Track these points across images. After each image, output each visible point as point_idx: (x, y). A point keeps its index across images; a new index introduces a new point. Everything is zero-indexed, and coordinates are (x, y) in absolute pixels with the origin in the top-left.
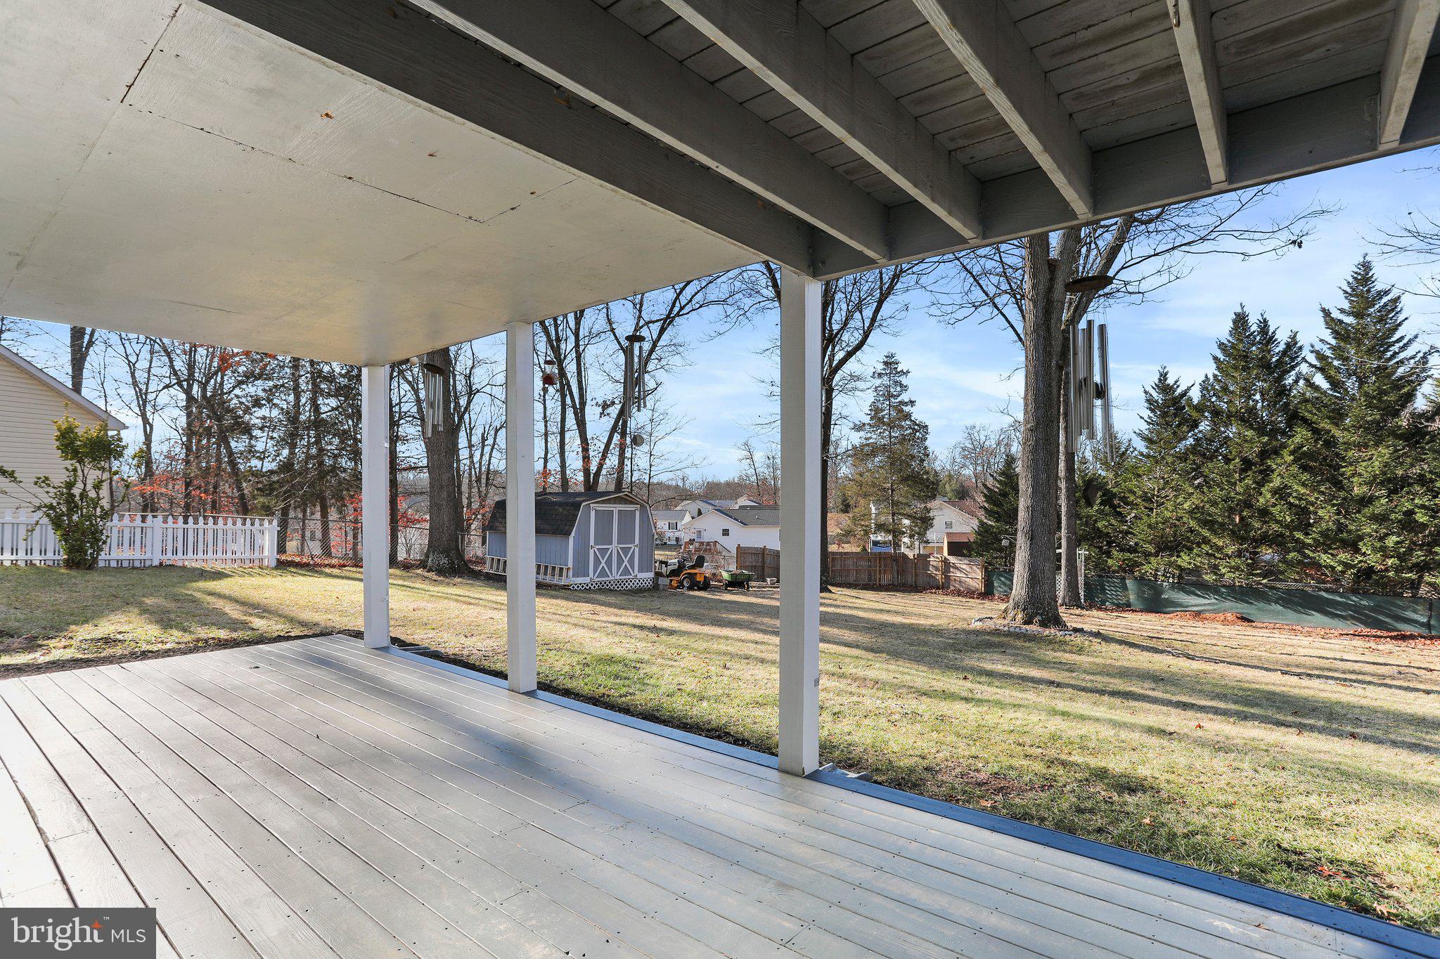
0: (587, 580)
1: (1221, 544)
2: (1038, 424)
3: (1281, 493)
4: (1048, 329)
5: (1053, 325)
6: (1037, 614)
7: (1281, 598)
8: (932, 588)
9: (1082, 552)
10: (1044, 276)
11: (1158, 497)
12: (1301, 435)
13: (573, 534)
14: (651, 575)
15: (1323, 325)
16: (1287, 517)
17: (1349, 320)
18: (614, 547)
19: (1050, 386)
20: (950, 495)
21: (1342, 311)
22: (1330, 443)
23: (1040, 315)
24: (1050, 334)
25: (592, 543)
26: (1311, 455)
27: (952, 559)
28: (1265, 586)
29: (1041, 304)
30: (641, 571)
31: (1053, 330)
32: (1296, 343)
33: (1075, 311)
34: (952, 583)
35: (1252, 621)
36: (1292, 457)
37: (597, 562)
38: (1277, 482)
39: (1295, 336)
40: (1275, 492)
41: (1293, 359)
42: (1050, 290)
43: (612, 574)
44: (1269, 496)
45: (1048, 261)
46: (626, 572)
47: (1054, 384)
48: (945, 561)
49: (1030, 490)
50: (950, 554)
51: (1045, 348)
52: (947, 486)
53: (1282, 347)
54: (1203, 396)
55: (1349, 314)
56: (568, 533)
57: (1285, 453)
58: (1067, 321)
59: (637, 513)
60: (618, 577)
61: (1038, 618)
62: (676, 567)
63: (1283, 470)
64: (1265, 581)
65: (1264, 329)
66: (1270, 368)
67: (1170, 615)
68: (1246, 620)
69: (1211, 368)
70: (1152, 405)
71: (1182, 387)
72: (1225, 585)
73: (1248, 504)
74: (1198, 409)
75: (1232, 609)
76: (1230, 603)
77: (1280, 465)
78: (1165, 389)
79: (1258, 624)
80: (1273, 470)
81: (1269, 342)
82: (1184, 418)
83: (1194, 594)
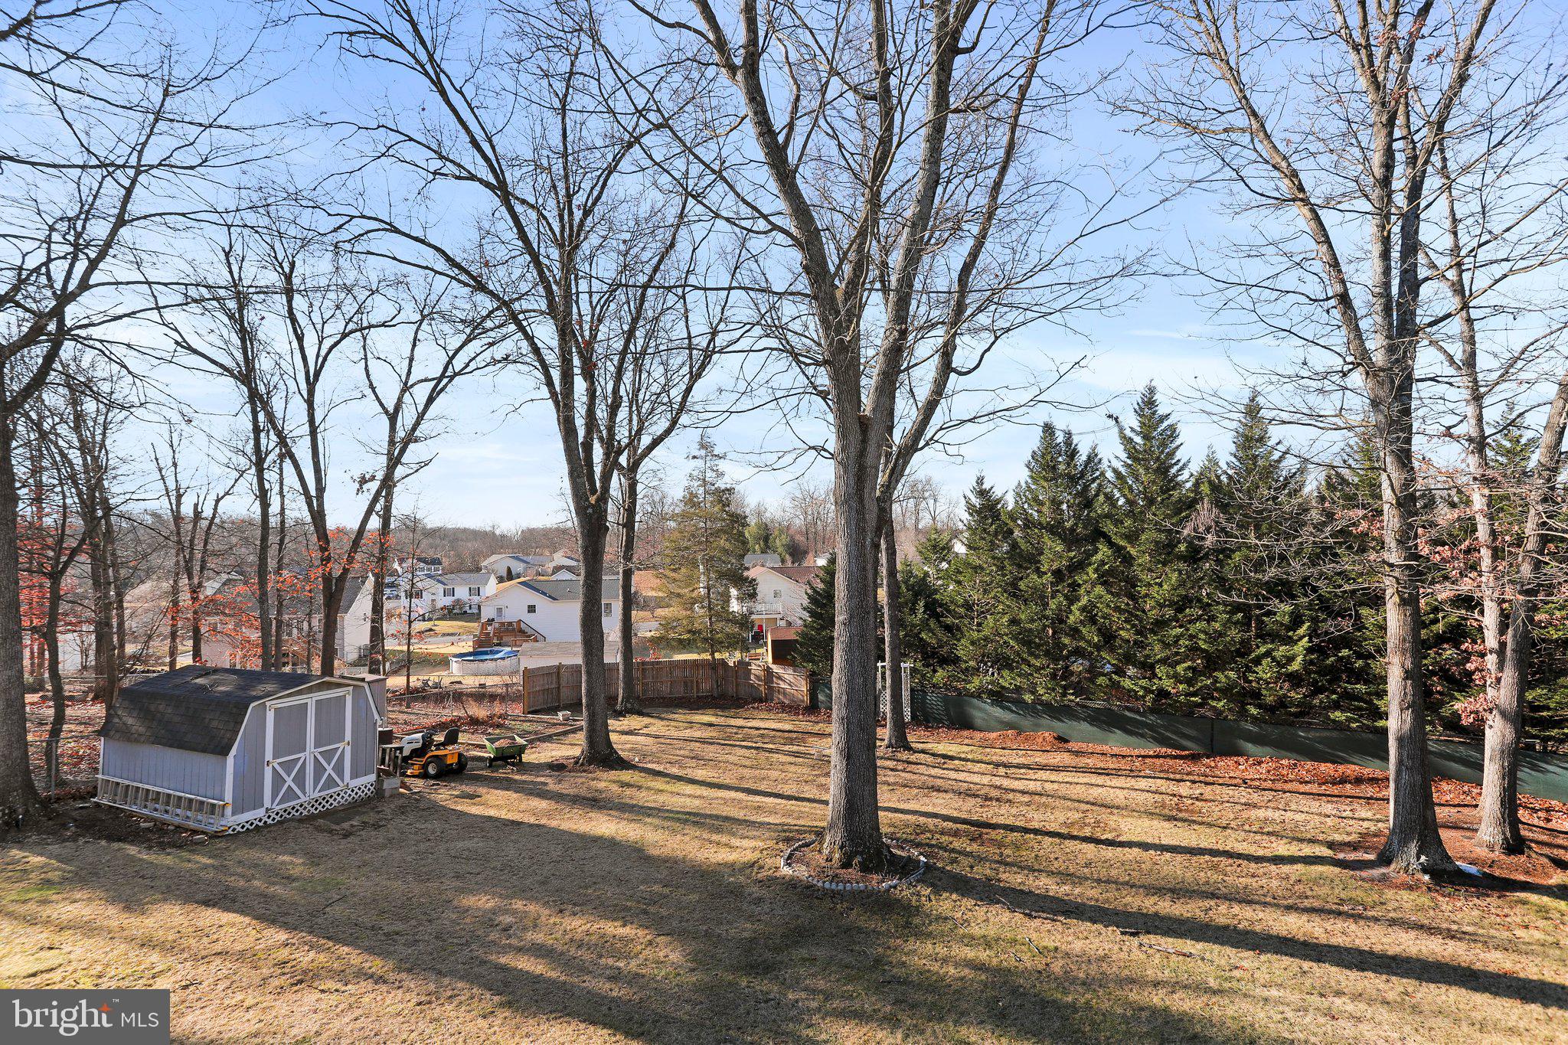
0: (260, 813)
1: (1038, 664)
2: (851, 617)
3: (1090, 612)
4: (861, 500)
5: (866, 496)
6: (857, 853)
7: (1089, 716)
8: (755, 700)
9: (906, 665)
10: (855, 437)
11: (978, 605)
12: (1103, 551)
13: (233, 751)
14: (372, 778)
15: (1118, 440)
16: (1095, 637)
17: (1138, 439)
18: (310, 752)
19: (864, 569)
20: (780, 550)
21: (1132, 430)
22: (1128, 560)
23: (852, 482)
24: (863, 507)
25: (269, 756)
26: (1111, 572)
27: (776, 668)
28: (1078, 704)
29: (852, 469)
30: (355, 775)
31: (866, 502)
32: (1096, 456)
33: (890, 476)
34: (776, 694)
35: (1069, 742)
36: (1096, 576)
37: (278, 781)
38: (1084, 601)
39: (1096, 447)
40: (1083, 610)
41: (1093, 472)
42: (862, 454)
43: (304, 793)
44: (1078, 613)
45: (860, 417)
46: (331, 783)
47: (869, 567)
48: (768, 671)
49: (844, 698)
50: (776, 660)
51: (857, 525)
52: (777, 541)
53: (1084, 458)
54: (1017, 502)
55: (1138, 434)
56: (224, 751)
57: (1090, 570)
58: (883, 487)
59: (349, 700)
60: (316, 795)
61: (857, 860)
62: (419, 745)
63: (1092, 592)
64: (1078, 700)
65: (1068, 440)
66: (1073, 479)
67: (994, 735)
68: (1062, 739)
69: (1023, 475)
70: (970, 508)
71: (998, 493)
72: (1042, 703)
73: (1060, 620)
74: (1012, 516)
75: (1050, 729)
76: (1046, 721)
77: (1086, 582)
78: (982, 493)
79: (1074, 746)
80: (1079, 585)
81: (1073, 454)
82: (1000, 526)
83: (1012, 711)
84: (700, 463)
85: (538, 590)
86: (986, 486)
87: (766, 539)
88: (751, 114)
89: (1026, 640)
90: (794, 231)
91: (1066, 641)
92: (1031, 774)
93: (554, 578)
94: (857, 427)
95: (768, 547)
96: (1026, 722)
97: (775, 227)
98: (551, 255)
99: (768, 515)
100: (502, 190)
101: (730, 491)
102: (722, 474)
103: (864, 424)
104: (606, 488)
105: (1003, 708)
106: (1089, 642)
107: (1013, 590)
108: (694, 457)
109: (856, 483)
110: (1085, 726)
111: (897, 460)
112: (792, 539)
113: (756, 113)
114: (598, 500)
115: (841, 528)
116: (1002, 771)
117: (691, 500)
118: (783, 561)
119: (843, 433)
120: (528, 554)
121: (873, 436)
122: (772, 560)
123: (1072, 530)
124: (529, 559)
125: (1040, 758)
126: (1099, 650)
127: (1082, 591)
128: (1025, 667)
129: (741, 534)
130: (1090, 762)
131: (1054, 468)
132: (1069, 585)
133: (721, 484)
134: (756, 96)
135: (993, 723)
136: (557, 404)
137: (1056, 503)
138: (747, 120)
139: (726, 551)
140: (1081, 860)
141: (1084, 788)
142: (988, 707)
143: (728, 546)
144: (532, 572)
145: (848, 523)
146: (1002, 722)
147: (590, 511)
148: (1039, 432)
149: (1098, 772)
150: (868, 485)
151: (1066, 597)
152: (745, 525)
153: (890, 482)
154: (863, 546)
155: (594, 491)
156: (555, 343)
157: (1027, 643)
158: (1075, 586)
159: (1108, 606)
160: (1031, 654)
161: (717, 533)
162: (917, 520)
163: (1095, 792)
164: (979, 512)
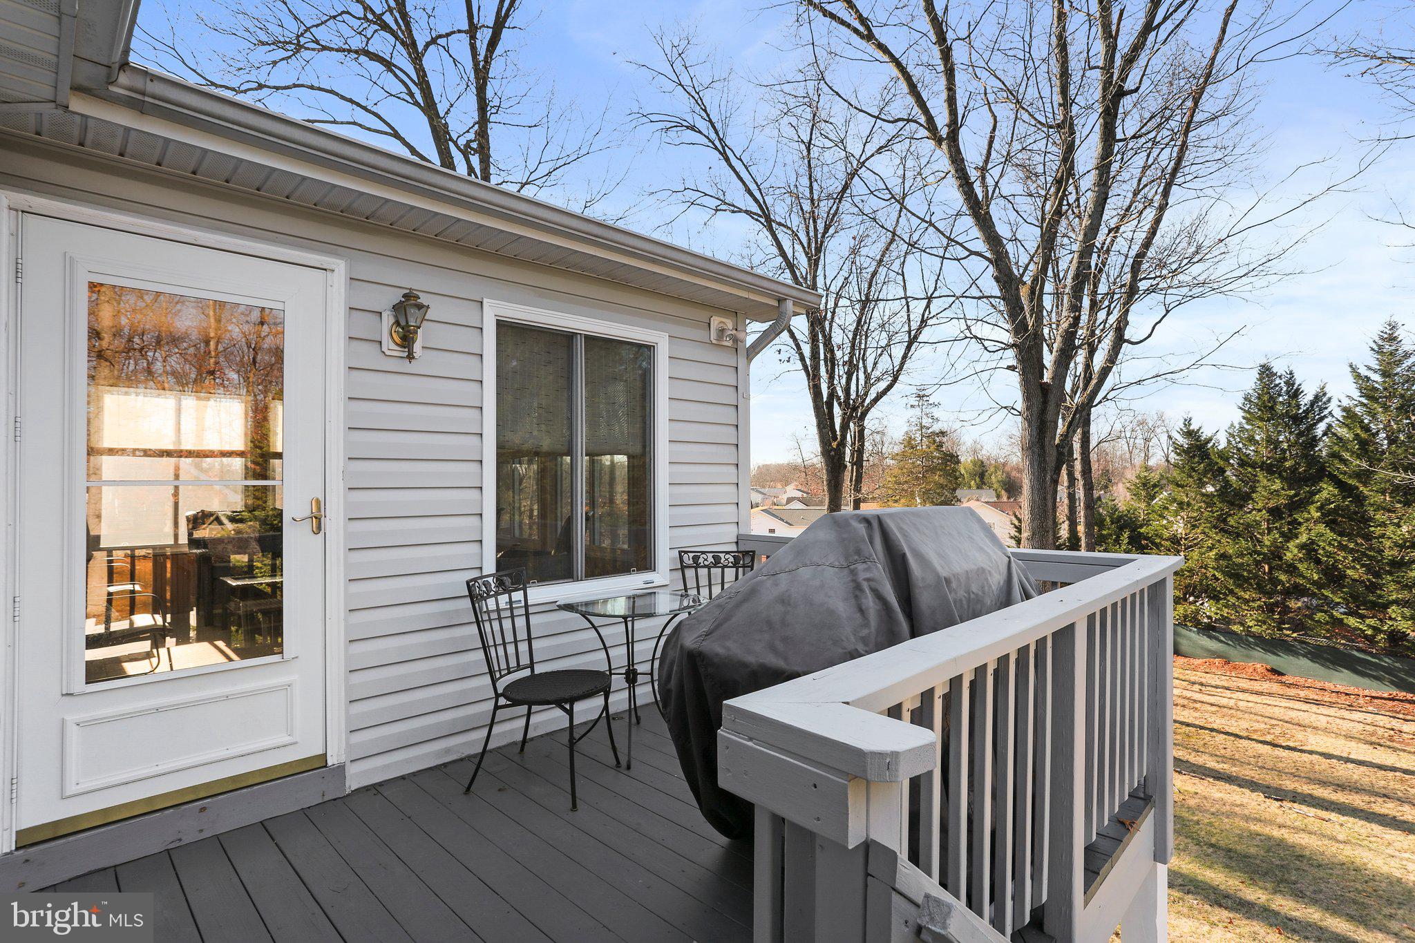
1: (1247, 597)
3: (1309, 549)
4: (1042, 447)
5: (1047, 443)
7: (1310, 652)
10: (1037, 401)
11: (1186, 539)
12: (1327, 491)
15: (1351, 379)
16: (1315, 575)
17: (1376, 377)
19: (1045, 499)
20: (995, 486)
21: (1369, 368)
22: (1360, 499)
23: (1035, 433)
24: (1044, 452)
26: (1337, 511)
28: (1295, 639)
29: (1035, 425)
31: (1047, 448)
32: (1325, 394)
33: (1069, 427)
35: (1283, 674)
36: (1319, 514)
38: (1303, 538)
39: (1324, 388)
40: (1301, 547)
41: (1321, 410)
42: (1043, 411)
44: (1296, 551)
45: (1042, 385)
47: (1049, 497)
51: (1039, 465)
52: (993, 477)
53: (1310, 397)
54: (1229, 442)
55: (1376, 372)
57: (1312, 508)
58: (1062, 435)
63: (1312, 528)
64: (1295, 635)
65: (1290, 383)
66: (1297, 419)
67: (1200, 661)
68: (1274, 671)
69: (1237, 417)
70: (1178, 449)
71: (1206, 433)
72: (1254, 636)
73: (1276, 554)
74: (1224, 456)
75: (1262, 660)
76: (1258, 653)
77: (1307, 520)
78: (1190, 434)
79: (1288, 679)
80: (1300, 524)
81: (1295, 394)
82: (1209, 465)
83: (1221, 641)
84: (917, 411)
85: (777, 517)
86: (1194, 427)
87: (982, 476)
88: (953, 172)
89: (1235, 575)
90: (988, 255)
91: (1283, 577)
92: (1228, 693)
93: (788, 507)
94: (1039, 392)
95: (984, 483)
96: (1233, 652)
97: (972, 253)
98: (802, 262)
99: (984, 452)
100: (766, 218)
101: (943, 433)
102: (938, 420)
103: (1045, 389)
104: (844, 437)
105: (1210, 637)
106: (1309, 580)
107: (1220, 524)
108: (912, 406)
109: (1038, 434)
110: (1304, 662)
111: (1074, 415)
112: (1008, 475)
113: (956, 171)
114: (838, 445)
115: (1026, 467)
116: (1197, 687)
117: (909, 443)
118: (998, 496)
119: (1028, 397)
120: (764, 487)
121: (1052, 399)
122: (988, 495)
123: (1294, 469)
124: (766, 490)
125: (1245, 684)
126: (1319, 588)
127: (1303, 529)
128: (1232, 600)
129: (954, 470)
130: (1302, 694)
131: (1272, 408)
132: (1289, 523)
133: (936, 428)
134: (957, 159)
135: (1199, 652)
136: (808, 375)
137: (1273, 443)
138: (950, 175)
139: (942, 486)
140: (1250, 753)
141: (1282, 710)
142: (1193, 635)
143: (942, 481)
144: (769, 502)
145: (1031, 464)
146: (1209, 651)
147: (833, 453)
148: (1255, 374)
149: (1307, 701)
150: (1048, 435)
151: (1283, 534)
152: (958, 462)
153: (1068, 431)
154: (1044, 481)
155: (835, 438)
156: (806, 330)
157: (1236, 576)
158: (1295, 524)
159: (1330, 544)
160: (1240, 586)
161: (932, 470)
162: (1147, 458)
163: (1293, 714)
164: (1186, 452)
